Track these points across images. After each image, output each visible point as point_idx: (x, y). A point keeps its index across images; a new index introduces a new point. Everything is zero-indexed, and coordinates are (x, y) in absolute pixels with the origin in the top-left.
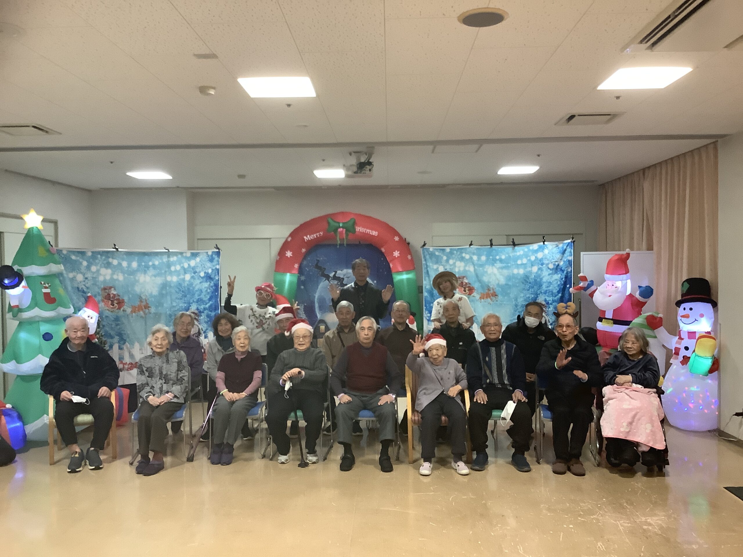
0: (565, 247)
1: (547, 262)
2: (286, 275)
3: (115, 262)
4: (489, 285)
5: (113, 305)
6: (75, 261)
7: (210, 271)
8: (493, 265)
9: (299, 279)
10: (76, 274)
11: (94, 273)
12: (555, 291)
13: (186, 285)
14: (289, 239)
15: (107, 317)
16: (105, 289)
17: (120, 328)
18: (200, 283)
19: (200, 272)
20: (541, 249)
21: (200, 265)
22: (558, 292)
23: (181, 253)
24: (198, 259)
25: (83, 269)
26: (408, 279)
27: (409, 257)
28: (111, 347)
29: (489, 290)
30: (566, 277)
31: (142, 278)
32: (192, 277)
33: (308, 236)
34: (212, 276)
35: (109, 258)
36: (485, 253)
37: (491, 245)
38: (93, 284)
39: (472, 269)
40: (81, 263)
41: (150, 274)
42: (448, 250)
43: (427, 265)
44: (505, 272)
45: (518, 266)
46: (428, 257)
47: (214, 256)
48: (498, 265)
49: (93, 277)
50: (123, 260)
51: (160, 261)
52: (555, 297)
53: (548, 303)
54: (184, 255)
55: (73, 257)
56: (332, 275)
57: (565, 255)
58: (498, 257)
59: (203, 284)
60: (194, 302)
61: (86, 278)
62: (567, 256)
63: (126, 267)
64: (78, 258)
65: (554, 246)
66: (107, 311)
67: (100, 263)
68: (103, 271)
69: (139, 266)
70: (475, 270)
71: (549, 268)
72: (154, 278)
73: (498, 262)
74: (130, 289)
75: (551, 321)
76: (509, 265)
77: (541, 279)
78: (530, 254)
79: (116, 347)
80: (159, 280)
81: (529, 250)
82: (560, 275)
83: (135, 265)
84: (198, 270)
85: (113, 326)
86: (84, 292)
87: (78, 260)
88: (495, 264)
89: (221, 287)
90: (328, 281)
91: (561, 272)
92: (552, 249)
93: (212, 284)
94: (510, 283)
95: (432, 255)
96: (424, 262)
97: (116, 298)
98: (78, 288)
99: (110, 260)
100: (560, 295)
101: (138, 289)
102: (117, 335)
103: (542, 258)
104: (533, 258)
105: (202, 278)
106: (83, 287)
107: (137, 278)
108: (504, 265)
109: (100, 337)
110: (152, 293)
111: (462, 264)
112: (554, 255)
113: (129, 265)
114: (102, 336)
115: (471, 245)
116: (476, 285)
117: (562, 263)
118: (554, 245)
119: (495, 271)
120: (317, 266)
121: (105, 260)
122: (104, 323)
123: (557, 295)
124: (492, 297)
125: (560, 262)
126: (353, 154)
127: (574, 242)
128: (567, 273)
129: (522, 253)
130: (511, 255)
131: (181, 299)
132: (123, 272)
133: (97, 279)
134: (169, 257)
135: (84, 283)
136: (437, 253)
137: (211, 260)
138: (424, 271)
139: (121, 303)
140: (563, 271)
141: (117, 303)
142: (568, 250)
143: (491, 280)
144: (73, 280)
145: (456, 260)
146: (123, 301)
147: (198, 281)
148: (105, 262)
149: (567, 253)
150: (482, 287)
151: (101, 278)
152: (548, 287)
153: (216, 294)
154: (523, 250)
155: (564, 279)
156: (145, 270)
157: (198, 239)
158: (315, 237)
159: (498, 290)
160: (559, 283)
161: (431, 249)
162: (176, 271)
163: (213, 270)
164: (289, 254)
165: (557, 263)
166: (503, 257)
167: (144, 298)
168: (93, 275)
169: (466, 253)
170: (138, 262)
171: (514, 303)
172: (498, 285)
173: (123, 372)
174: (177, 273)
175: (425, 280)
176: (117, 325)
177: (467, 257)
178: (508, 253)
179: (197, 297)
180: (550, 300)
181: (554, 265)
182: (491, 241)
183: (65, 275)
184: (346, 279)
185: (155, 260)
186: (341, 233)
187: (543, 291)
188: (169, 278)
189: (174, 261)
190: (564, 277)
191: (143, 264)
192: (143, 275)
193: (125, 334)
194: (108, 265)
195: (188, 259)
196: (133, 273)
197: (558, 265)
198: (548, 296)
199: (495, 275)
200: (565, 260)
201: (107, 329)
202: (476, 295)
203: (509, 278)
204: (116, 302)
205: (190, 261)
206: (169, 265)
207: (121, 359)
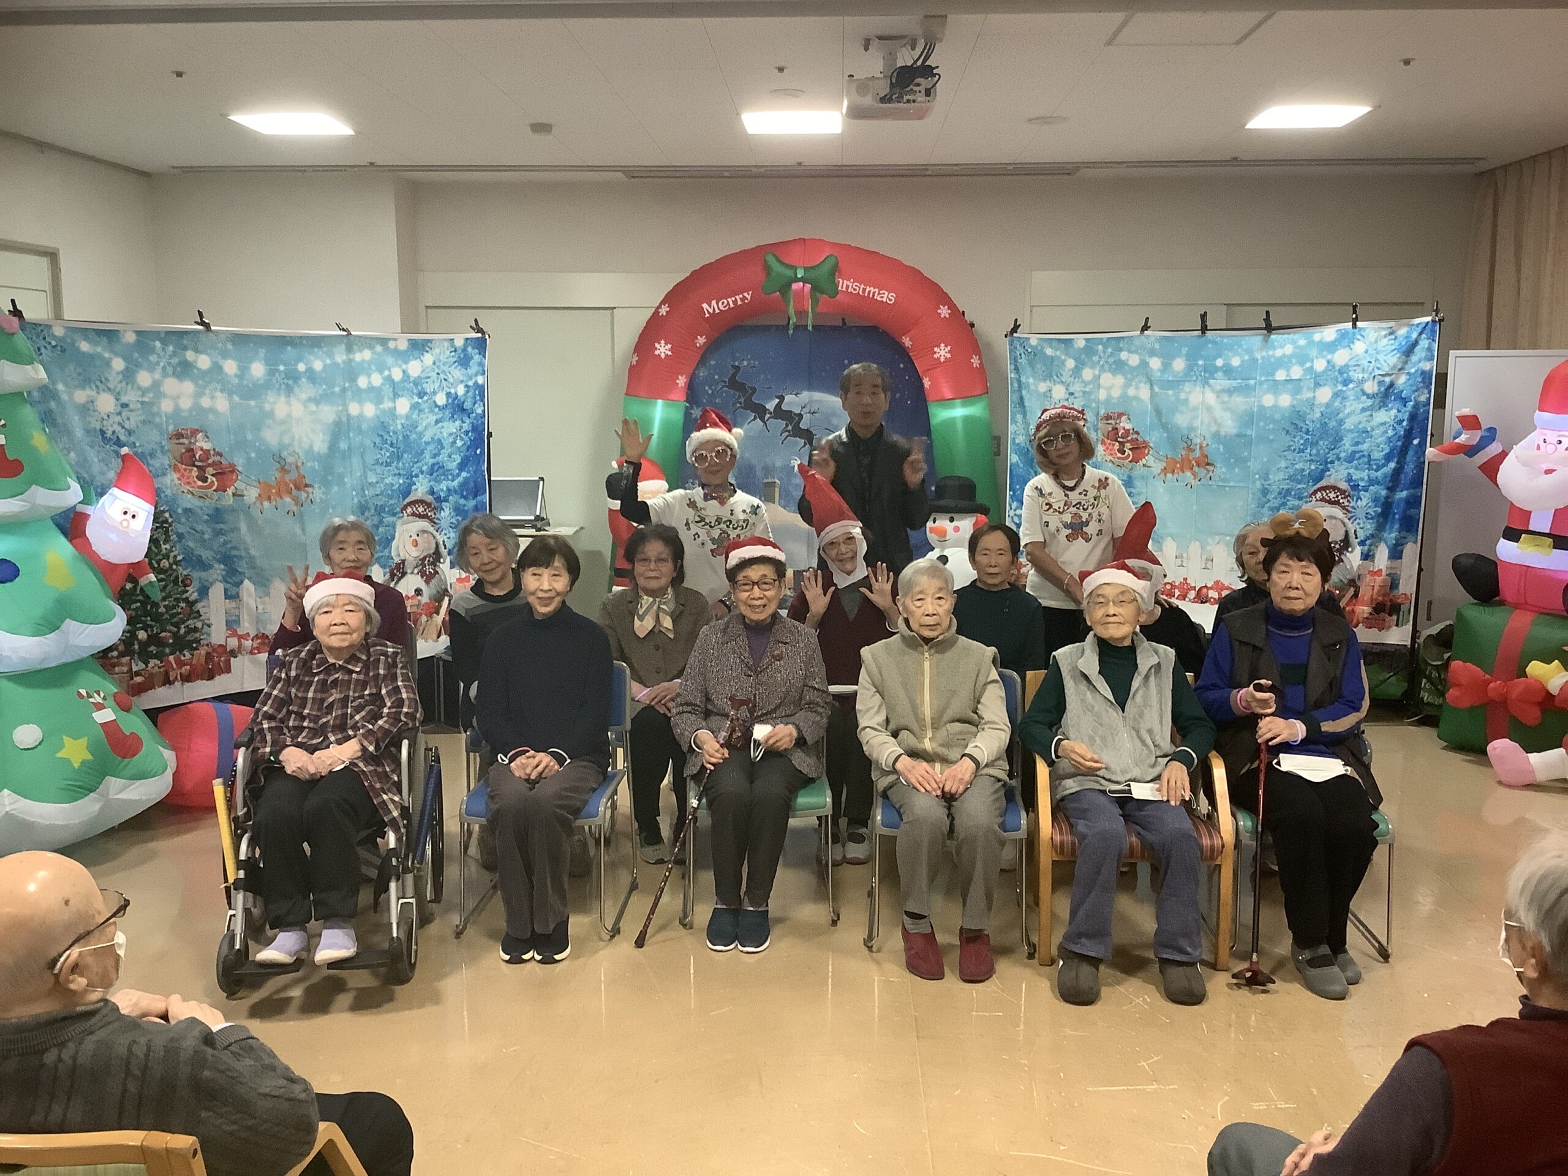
0: (1414, 335)
1: (1361, 376)
2: (655, 405)
3: (203, 362)
4: (1192, 436)
5: (205, 480)
6: (91, 357)
7: (461, 390)
8: (1205, 383)
9: (687, 414)
10: (94, 393)
11: (144, 392)
12: (1378, 455)
13: (399, 427)
14: (664, 310)
15: (187, 511)
16: (179, 436)
17: (225, 543)
18: (437, 422)
19: (434, 393)
20: (1344, 340)
21: (433, 375)
22: (1388, 458)
23: (383, 341)
24: (428, 359)
25: (114, 381)
26: (967, 420)
27: (975, 361)
28: (204, 591)
29: (1190, 449)
30: (1413, 417)
31: (280, 406)
32: (415, 407)
33: (714, 303)
34: (468, 405)
35: (185, 348)
36: (1184, 350)
37: (1204, 329)
38: (144, 422)
39: (1144, 393)
40: (108, 363)
41: (304, 396)
42: (1080, 341)
43: (1019, 381)
44: (1239, 401)
45: (1276, 387)
46: (1023, 361)
47: (469, 349)
48: (1221, 382)
49: (142, 403)
50: (225, 355)
51: (328, 361)
52: (1377, 471)
53: (1355, 487)
54: (391, 345)
55: (84, 346)
56: (771, 405)
57: (1414, 358)
58: (1219, 363)
59: (445, 424)
60: (422, 473)
61: (125, 406)
62: (1420, 361)
63: (236, 376)
64: (99, 349)
65: (1383, 333)
66: (190, 496)
67: (162, 364)
68: (171, 385)
69: (272, 372)
70: (1153, 395)
71: (1364, 393)
72: (313, 407)
73: (1220, 374)
74: (249, 437)
75: (1361, 535)
76: (1252, 382)
77: (1341, 422)
78: (1314, 352)
79: (217, 591)
80: (328, 413)
81: (1311, 343)
82: (1394, 411)
83: (258, 370)
84: (429, 388)
85: (206, 536)
86: (120, 444)
87: (100, 357)
88: (1211, 381)
89: (490, 435)
90: (763, 420)
91: (1398, 405)
92: (1376, 342)
93: (466, 426)
94: (1252, 432)
95: (1035, 355)
96: (1012, 375)
97: (210, 461)
98: (103, 432)
99: (190, 355)
100: (1392, 465)
101: (271, 437)
102: (219, 562)
103: (1347, 366)
104: (1320, 365)
105: (442, 408)
106: (118, 429)
107: (267, 407)
108: (1234, 383)
109: (171, 565)
110: (311, 446)
111: (1120, 380)
112: (1381, 357)
113: (243, 370)
114: (177, 563)
115: (1145, 328)
116: (1153, 438)
117: (1402, 380)
118: (1383, 329)
119: (1211, 398)
120: (734, 384)
121: (174, 354)
122: (181, 529)
123: (1384, 465)
124: (1196, 469)
125: (1398, 378)
126: (875, 43)
127: (1440, 321)
128: (1416, 406)
129: (1289, 349)
130: (1258, 356)
131: (388, 464)
132: (228, 390)
133: (155, 409)
134: (349, 350)
135: (118, 419)
136: (1049, 352)
137: (464, 361)
138: (1012, 398)
139: (225, 474)
140: (1404, 401)
141: (213, 475)
142: (1424, 343)
143: (1197, 423)
144: (86, 409)
145: (1102, 369)
146: (233, 470)
147: (432, 418)
148: (175, 361)
149: (1419, 352)
150: (1172, 441)
151: (166, 406)
152: (1357, 444)
153: (478, 452)
154: (1294, 342)
155: (1405, 423)
156: (287, 385)
157: (427, 307)
158: (732, 305)
159: (1215, 450)
160: (1390, 433)
161: (1034, 340)
162: (371, 389)
163: (467, 386)
164: (663, 349)
165: (1387, 380)
166: (1236, 362)
167: (290, 460)
168: (143, 396)
169: (1130, 351)
170: (267, 364)
171: (1258, 484)
172: (1216, 436)
173: (240, 657)
174: (375, 394)
175: (1014, 422)
176: (218, 533)
177: (1134, 360)
178: (1249, 351)
179: (428, 459)
180: (1362, 479)
181: (1380, 383)
182: (1204, 316)
183: (65, 397)
184: (806, 417)
185: (312, 357)
186: (800, 293)
187: (1342, 455)
188: (354, 409)
189: (363, 361)
190: (1406, 416)
191: (282, 368)
192: (283, 399)
193: (240, 558)
194: (184, 370)
195: (403, 356)
196: (254, 391)
197: (1392, 385)
198: (1357, 469)
199: (1209, 409)
200: (1413, 371)
201: (191, 544)
202: (1152, 462)
203: (1248, 419)
204: (210, 470)
205: (406, 362)
206: (351, 372)
207: (232, 625)
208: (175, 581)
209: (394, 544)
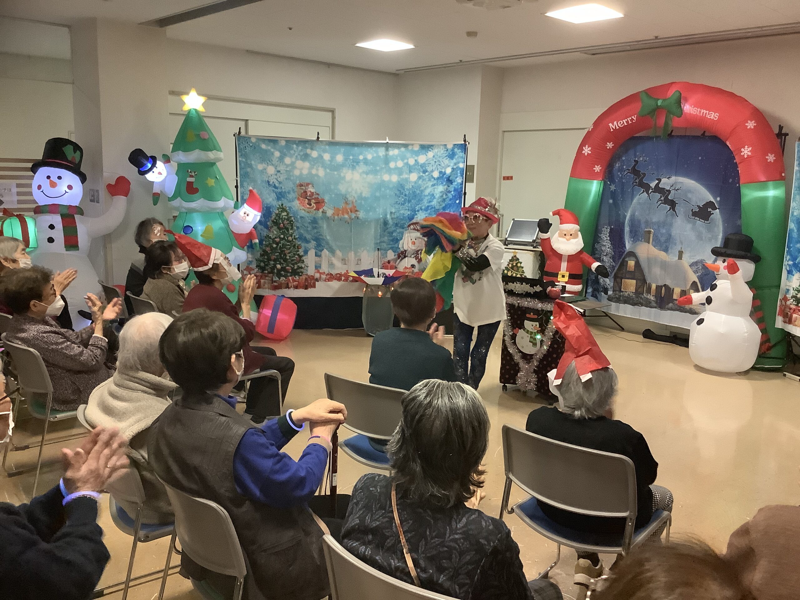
3: (314, 154)
5: (310, 205)
6: (266, 151)
7: (449, 171)
10: (266, 166)
11: (287, 166)
13: (411, 187)
14: (591, 128)
15: (301, 217)
16: (301, 185)
17: (317, 232)
18: (433, 185)
19: (432, 171)
21: (433, 162)
23: (406, 146)
24: (430, 154)
25: (275, 161)
28: (306, 252)
31: (348, 174)
32: (420, 178)
33: (615, 122)
34: (452, 178)
35: (307, 148)
38: (286, 179)
40: (273, 154)
41: (361, 171)
47: (456, 150)
49: (286, 171)
50: (325, 151)
51: (375, 155)
54: (410, 148)
55: (263, 146)
56: (653, 185)
59: (437, 187)
60: (421, 209)
61: (279, 171)
63: (329, 160)
64: (269, 148)
66: (303, 211)
68: (299, 164)
69: (346, 159)
72: (365, 176)
74: (332, 187)
79: (312, 253)
80: (372, 179)
83: (340, 158)
84: (429, 169)
85: (309, 229)
86: (275, 187)
87: (269, 150)
89: (465, 194)
90: (648, 193)
93: (452, 188)
97: (313, 197)
98: (268, 182)
99: (309, 151)
101: (342, 188)
102: (314, 240)
105: (437, 179)
106: (275, 181)
107: (342, 175)
109: (292, 239)
110: (361, 193)
113: (333, 158)
114: (295, 239)
120: (635, 171)
121: (301, 150)
122: (298, 225)
131: (403, 204)
132: (324, 167)
133: (291, 174)
134: (387, 150)
135: (276, 177)
137: (452, 156)
139: (319, 203)
141: (314, 203)
144: (264, 171)
146: (323, 201)
147: (430, 184)
148: (302, 153)
151: (297, 172)
153: (457, 202)
156: (353, 165)
157: (504, 131)
158: (625, 124)
162: (396, 168)
163: (453, 169)
164: (586, 150)
167: (350, 199)
168: (286, 168)
170: (344, 155)
173: (320, 282)
174: (400, 171)
176: (315, 228)
179: (425, 203)
185: (367, 153)
189: (394, 155)
191: (351, 157)
192: (350, 171)
193: (323, 239)
194: (306, 157)
195: (417, 154)
196: (338, 168)
201: (302, 232)
205: (417, 156)
206: (387, 160)
207: (318, 267)
208: (294, 246)
209: (401, 242)
